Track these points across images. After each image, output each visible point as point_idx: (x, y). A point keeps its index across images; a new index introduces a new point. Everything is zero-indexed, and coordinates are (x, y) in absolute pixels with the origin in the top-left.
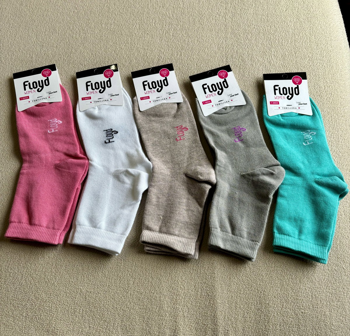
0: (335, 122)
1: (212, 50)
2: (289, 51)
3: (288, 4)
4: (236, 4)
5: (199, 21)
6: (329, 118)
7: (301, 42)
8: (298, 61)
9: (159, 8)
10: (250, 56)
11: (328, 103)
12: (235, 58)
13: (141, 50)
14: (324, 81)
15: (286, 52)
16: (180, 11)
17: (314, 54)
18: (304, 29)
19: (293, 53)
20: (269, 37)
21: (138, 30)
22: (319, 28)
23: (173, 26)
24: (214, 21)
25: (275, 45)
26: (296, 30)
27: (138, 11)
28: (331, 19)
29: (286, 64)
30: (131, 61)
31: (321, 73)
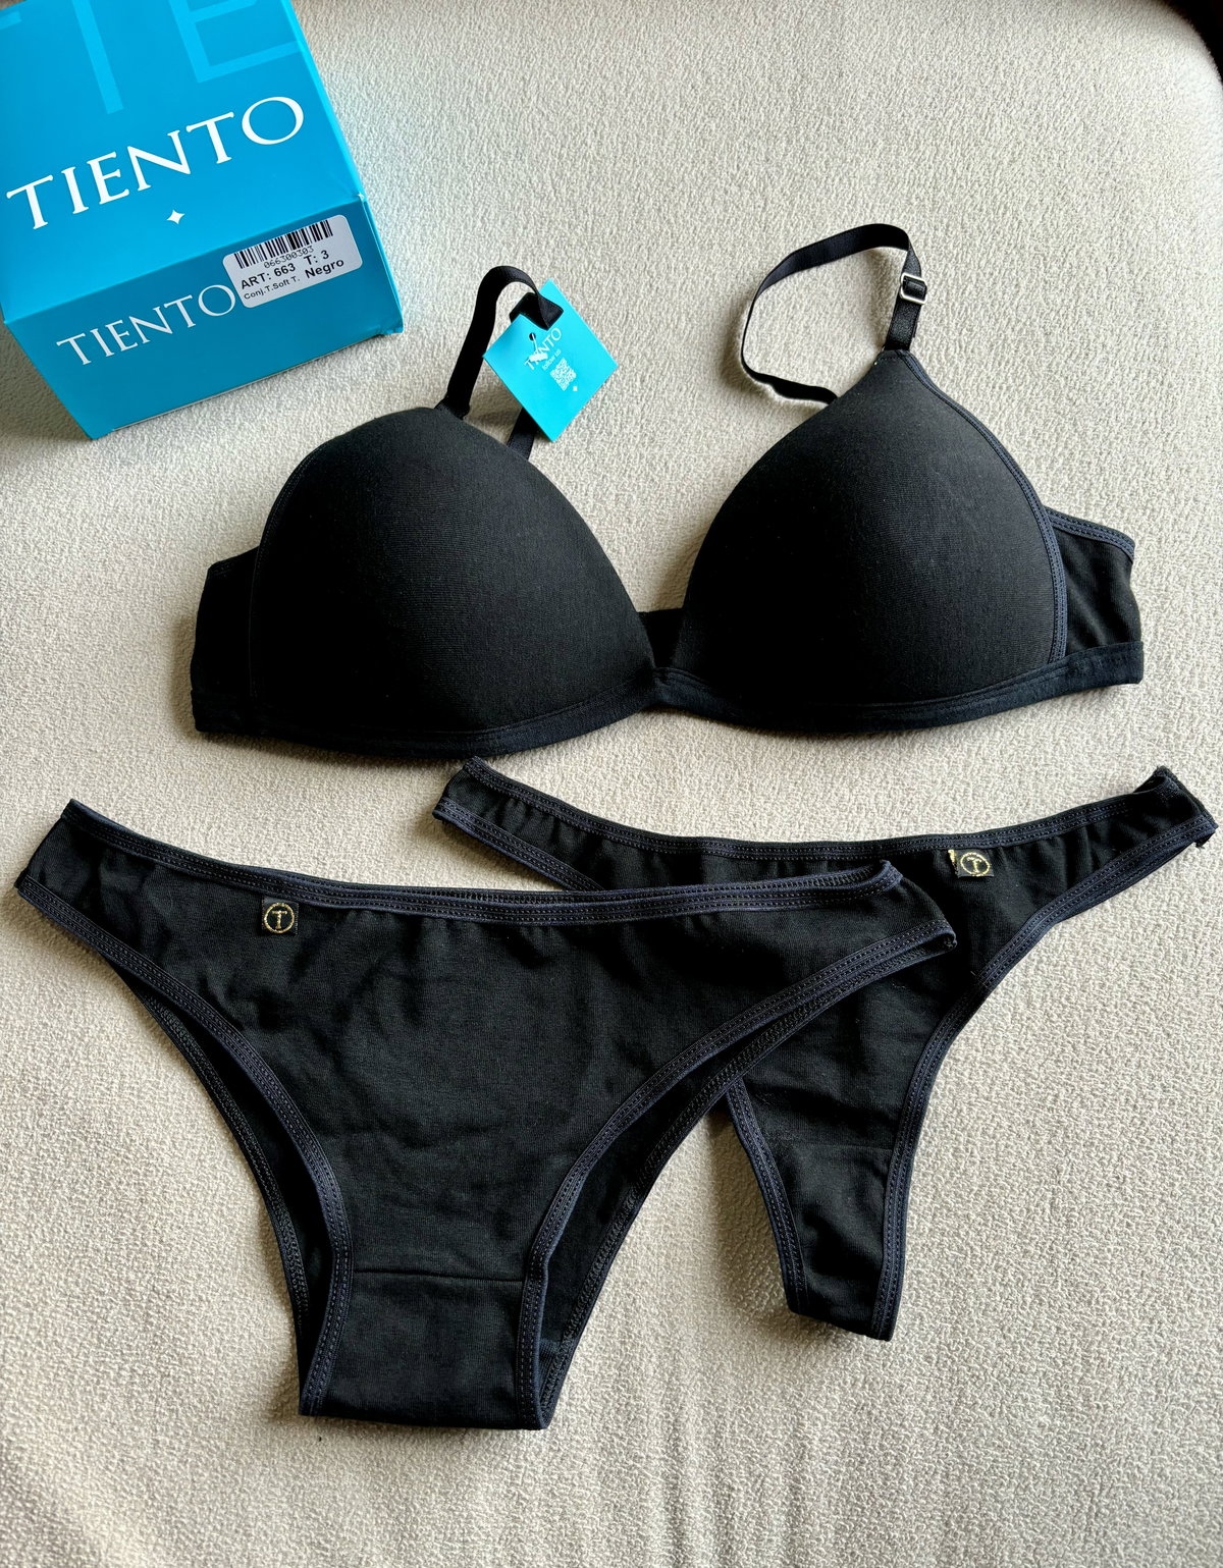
0: (1209, 618)
1: (708, 325)
2: (1020, 325)
3: (1021, 137)
4: (807, 139)
5: (659, 210)
6: (1185, 600)
7: (1072, 288)
8: (1058, 364)
9: (505, 159)
10: (858, 350)
11: (1183, 537)
12: (799, 355)
13: (425, 324)
14: (1167, 449)
15: (1009, 331)
16: (584, 171)
17: (1125, 335)
18: (1084, 234)
19: (1039, 333)
20: (940, 270)
21: (415, 245)
22: (1150, 228)
23: (556, 228)
24: (719, 209)
25: (962, 304)
26: (1051, 241)
27: (420, 173)
28: (1198, 195)
29: (1006, 380)
30: (384, 368)
31: (1152, 415)
